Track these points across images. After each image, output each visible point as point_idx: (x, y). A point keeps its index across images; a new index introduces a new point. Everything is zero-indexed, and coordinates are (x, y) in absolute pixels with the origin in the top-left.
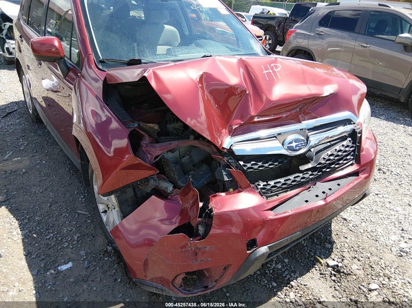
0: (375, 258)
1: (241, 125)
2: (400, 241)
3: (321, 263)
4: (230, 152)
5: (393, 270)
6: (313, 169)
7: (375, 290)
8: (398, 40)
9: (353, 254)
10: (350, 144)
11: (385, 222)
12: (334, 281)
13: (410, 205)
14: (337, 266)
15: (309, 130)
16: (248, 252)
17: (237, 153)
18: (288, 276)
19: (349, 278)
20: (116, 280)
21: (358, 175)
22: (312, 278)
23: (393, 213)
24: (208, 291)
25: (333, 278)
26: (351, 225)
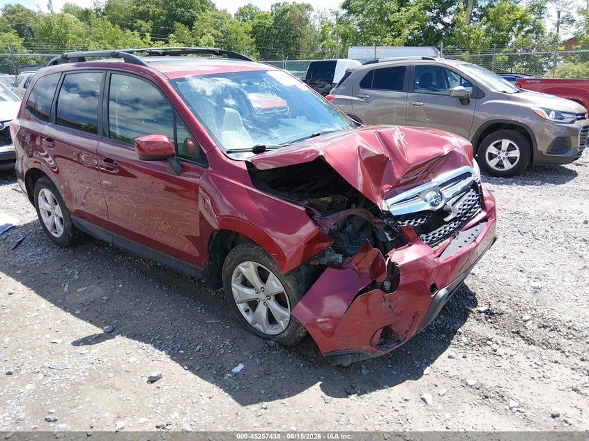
0: (516, 298)
1: (391, 189)
2: (528, 281)
3: (472, 312)
4: (389, 214)
5: (535, 304)
6: (454, 220)
7: (529, 320)
8: (453, 94)
9: (495, 299)
10: (474, 194)
11: (509, 269)
12: (491, 322)
13: (522, 252)
14: (488, 310)
15: (439, 186)
16: (432, 296)
17: (394, 214)
18: (452, 327)
19: (503, 316)
20: (298, 366)
21: (487, 221)
22: (471, 325)
23: (511, 261)
24: (402, 344)
25: (489, 320)
26: (480, 278)
